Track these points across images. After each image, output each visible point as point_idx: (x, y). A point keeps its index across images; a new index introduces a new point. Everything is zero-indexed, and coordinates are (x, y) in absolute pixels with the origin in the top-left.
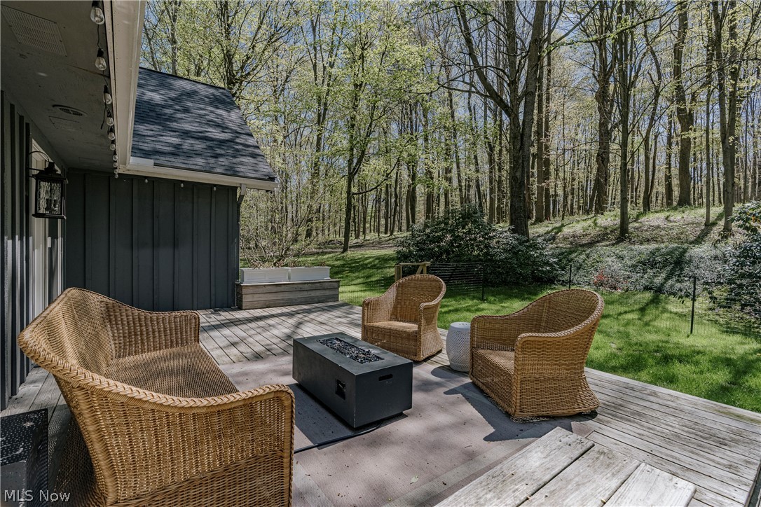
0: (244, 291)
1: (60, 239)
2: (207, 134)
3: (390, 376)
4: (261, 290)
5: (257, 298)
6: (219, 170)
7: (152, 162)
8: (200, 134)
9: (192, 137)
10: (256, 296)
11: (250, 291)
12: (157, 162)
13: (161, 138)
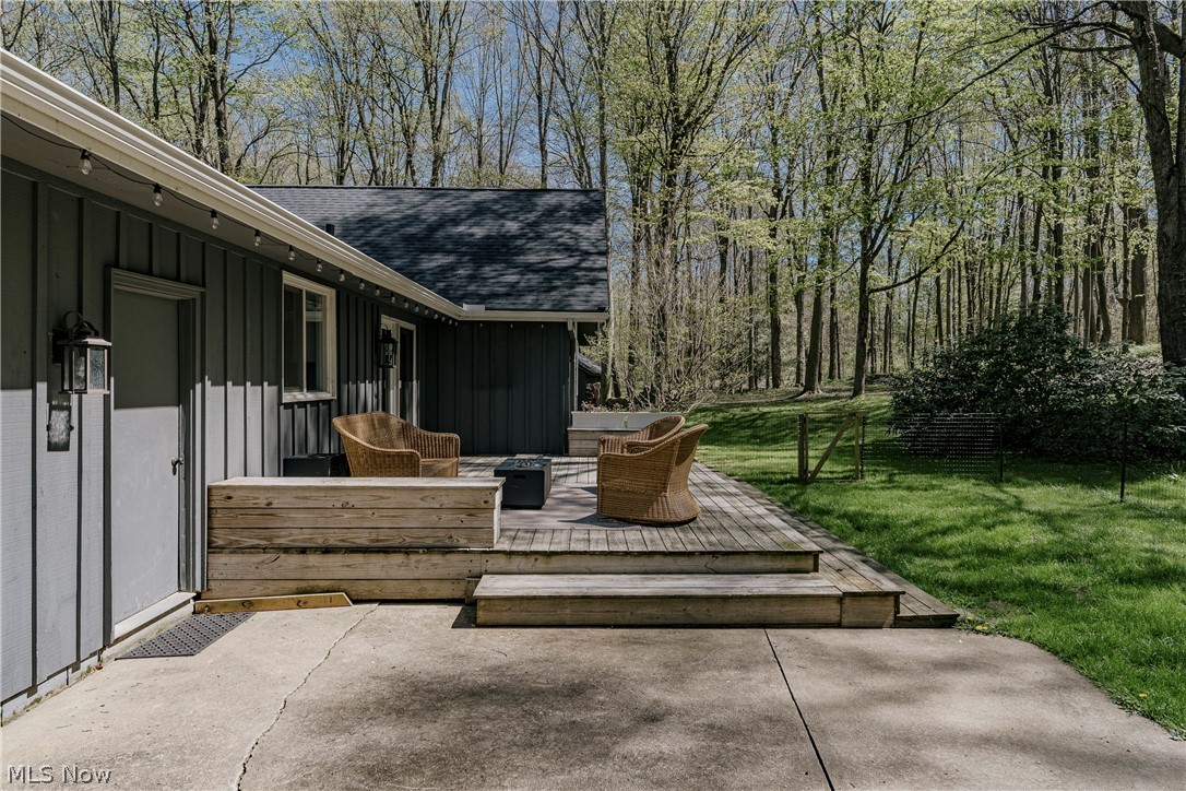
0: (570, 436)
1: (415, 382)
2: (550, 264)
3: (523, 477)
4: (589, 436)
5: (585, 445)
6: (545, 307)
7: (483, 307)
8: (542, 265)
9: (532, 271)
10: (584, 442)
11: (577, 436)
12: (489, 306)
13: (502, 279)
